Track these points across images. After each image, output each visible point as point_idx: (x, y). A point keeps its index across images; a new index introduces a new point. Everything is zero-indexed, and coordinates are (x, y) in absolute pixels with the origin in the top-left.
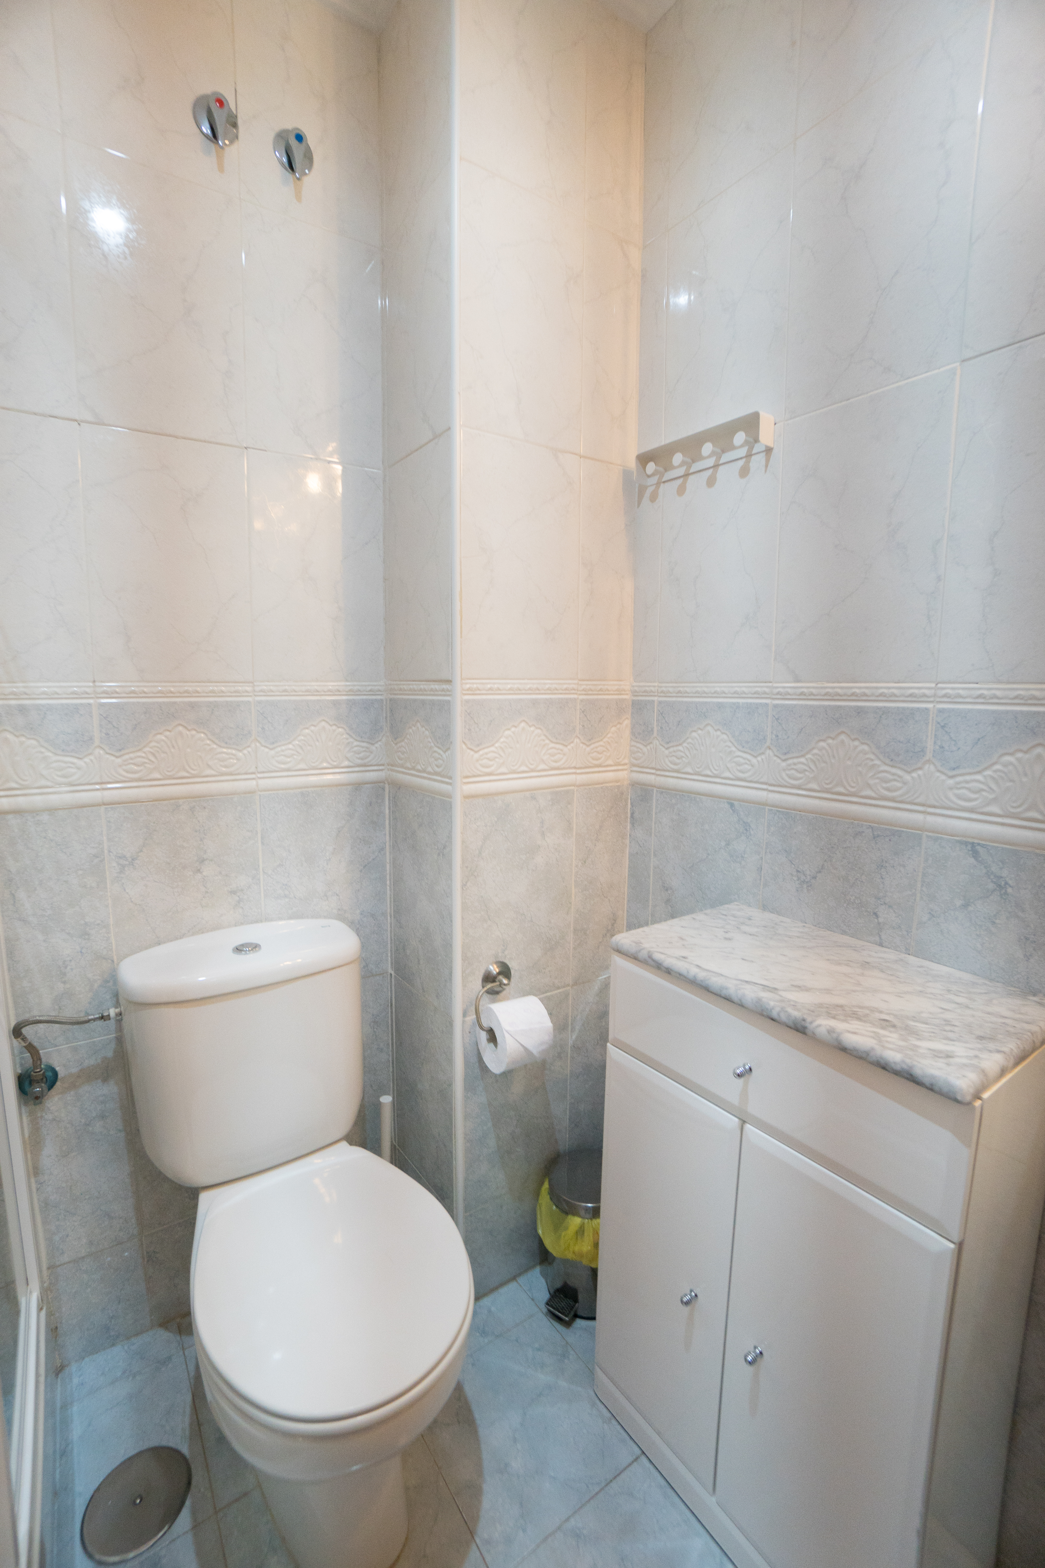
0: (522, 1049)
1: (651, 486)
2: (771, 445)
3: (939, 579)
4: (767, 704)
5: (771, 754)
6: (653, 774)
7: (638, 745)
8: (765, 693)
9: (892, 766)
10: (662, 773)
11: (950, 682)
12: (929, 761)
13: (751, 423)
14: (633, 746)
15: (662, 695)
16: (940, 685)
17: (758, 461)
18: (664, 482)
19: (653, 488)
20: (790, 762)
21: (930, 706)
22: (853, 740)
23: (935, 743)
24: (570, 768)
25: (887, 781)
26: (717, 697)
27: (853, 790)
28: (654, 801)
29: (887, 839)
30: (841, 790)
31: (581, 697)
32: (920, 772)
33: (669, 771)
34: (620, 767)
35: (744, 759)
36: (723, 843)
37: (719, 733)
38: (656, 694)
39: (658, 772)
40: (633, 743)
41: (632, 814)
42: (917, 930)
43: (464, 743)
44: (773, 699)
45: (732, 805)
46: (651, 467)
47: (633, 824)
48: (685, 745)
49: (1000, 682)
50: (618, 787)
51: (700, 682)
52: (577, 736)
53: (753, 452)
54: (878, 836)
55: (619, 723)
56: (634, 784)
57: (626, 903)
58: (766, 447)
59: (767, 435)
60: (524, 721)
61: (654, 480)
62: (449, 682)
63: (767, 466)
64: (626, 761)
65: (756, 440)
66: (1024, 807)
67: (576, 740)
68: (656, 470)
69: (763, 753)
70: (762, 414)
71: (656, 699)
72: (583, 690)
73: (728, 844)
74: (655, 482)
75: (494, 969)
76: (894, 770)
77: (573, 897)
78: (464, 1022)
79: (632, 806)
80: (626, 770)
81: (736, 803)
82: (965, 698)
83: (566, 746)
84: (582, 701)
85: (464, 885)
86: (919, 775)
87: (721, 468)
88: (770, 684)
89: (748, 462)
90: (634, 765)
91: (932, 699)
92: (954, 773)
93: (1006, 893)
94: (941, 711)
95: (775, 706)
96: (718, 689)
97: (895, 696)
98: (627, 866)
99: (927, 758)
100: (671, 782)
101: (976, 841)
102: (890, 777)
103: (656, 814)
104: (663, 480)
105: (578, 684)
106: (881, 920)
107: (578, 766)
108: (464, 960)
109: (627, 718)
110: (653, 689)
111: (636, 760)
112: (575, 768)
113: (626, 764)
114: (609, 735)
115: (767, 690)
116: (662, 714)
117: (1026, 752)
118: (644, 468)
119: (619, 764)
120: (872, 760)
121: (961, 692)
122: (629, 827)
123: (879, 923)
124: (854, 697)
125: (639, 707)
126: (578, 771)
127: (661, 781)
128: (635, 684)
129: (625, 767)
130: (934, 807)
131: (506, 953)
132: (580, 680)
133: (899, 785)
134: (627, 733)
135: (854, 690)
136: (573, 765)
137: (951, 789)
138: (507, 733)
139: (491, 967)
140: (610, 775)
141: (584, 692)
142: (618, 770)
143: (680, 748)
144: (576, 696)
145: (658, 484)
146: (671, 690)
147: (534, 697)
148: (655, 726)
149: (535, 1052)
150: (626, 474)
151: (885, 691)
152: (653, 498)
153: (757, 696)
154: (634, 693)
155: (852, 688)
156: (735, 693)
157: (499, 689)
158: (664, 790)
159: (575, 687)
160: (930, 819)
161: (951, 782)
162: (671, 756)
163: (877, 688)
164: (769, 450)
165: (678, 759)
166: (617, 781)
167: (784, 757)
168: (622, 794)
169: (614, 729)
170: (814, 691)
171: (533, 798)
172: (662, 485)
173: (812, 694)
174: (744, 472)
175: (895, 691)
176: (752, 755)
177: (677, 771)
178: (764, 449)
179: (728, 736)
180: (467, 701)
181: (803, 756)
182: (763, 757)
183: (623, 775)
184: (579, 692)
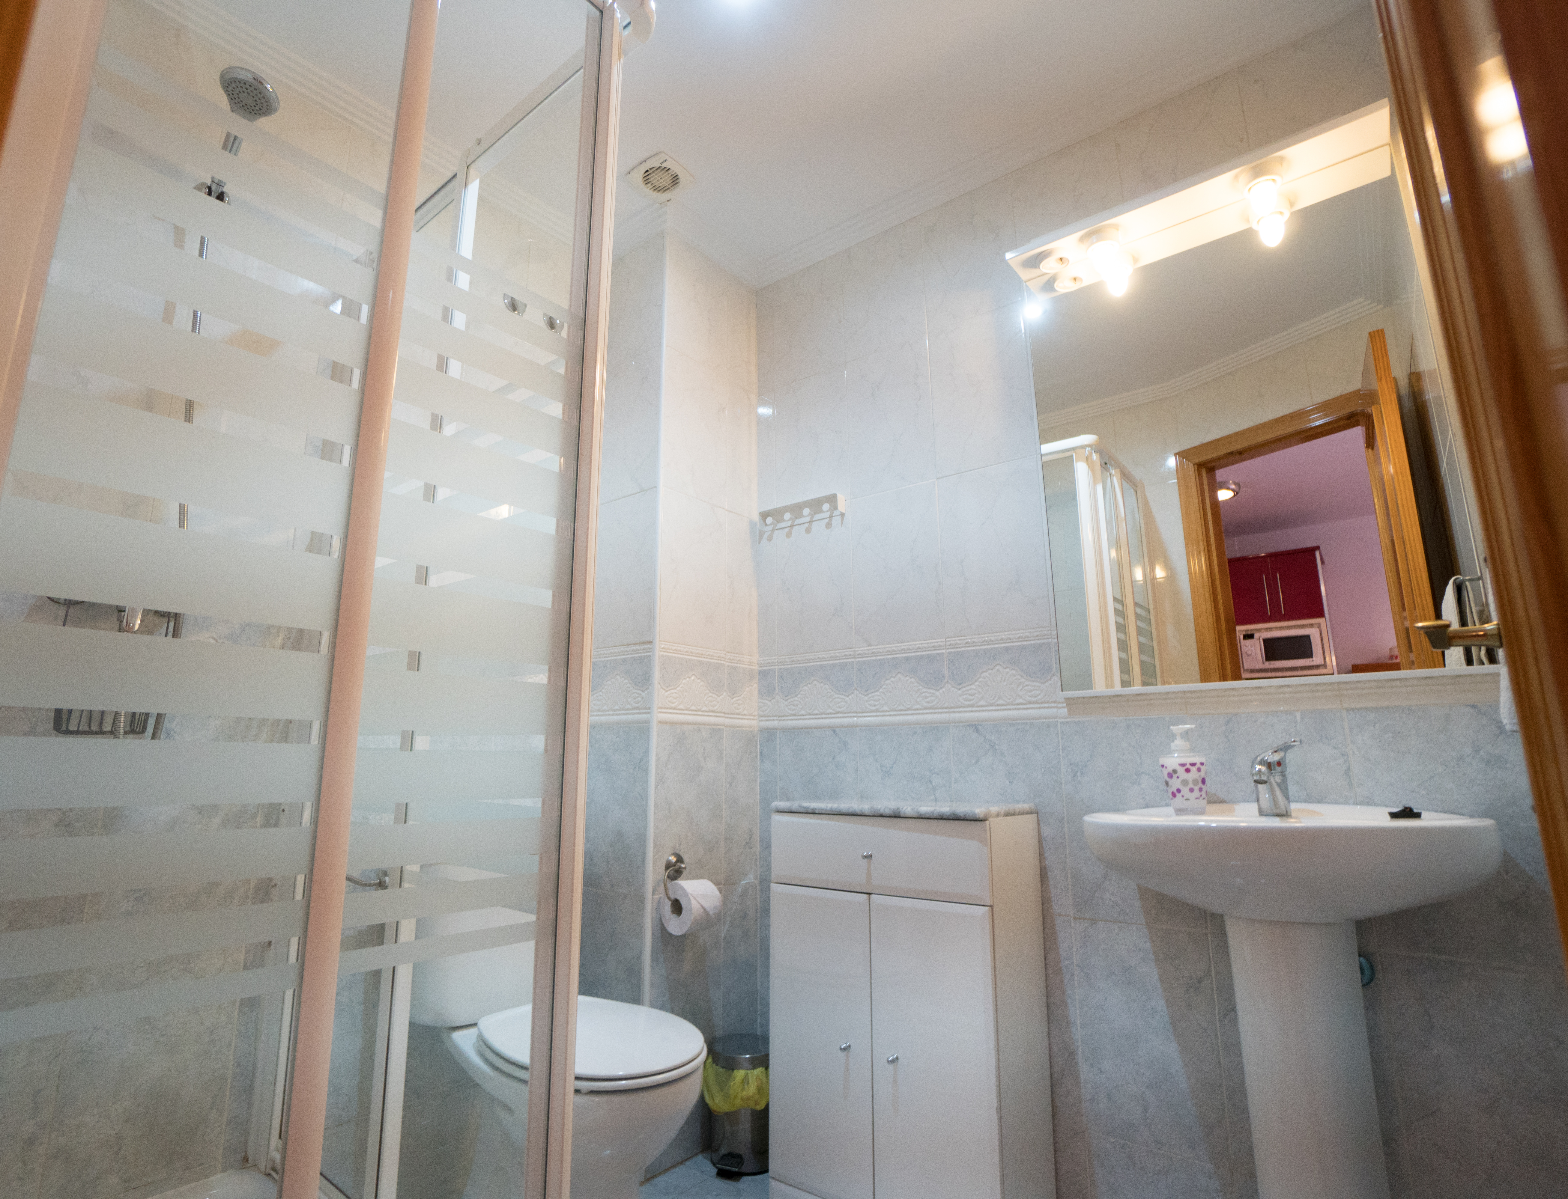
0: (701, 910)
1: (768, 531)
2: (843, 511)
3: (940, 583)
4: (853, 662)
5: (858, 692)
6: (776, 720)
7: (764, 701)
8: (850, 655)
9: (928, 688)
10: (783, 718)
11: (952, 637)
12: (947, 682)
13: (832, 499)
14: (760, 702)
15: (781, 664)
16: (947, 639)
17: (836, 520)
18: (777, 530)
19: (770, 533)
20: (870, 696)
21: (944, 651)
22: (906, 677)
23: (949, 672)
24: (721, 712)
25: (926, 698)
26: (819, 661)
27: (908, 706)
28: (778, 740)
29: (931, 733)
30: (902, 707)
31: (728, 664)
32: (944, 689)
33: (788, 716)
34: (752, 717)
35: (841, 698)
36: (830, 759)
37: (822, 684)
38: (776, 664)
39: (780, 718)
40: (760, 700)
41: (761, 753)
42: (955, 784)
43: (660, 684)
44: (856, 658)
45: (834, 731)
46: (769, 520)
47: (762, 760)
48: (799, 696)
49: (975, 635)
50: (751, 732)
51: (808, 653)
52: (725, 691)
53: (834, 515)
54: (926, 732)
55: (751, 685)
56: (762, 730)
57: (758, 822)
58: (841, 512)
59: (842, 506)
60: (694, 674)
61: (770, 528)
62: (650, 642)
63: (842, 523)
64: (756, 713)
65: (836, 508)
66: (996, 699)
67: (725, 694)
68: (772, 522)
69: (852, 693)
70: (838, 495)
71: (776, 667)
72: (729, 659)
73: (834, 759)
74: (771, 529)
75: (673, 859)
76: (930, 691)
77: (724, 810)
78: (653, 898)
79: (761, 747)
80: (756, 719)
81: (837, 729)
82: (960, 645)
83: (719, 696)
84: (728, 666)
85: (656, 788)
86: (943, 692)
87: (814, 523)
88: (854, 649)
89: (831, 521)
90: (761, 716)
91: (944, 647)
92: (961, 686)
93: (995, 749)
94: (950, 653)
95: (858, 662)
96: (820, 656)
97: (925, 648)
98: (758, 793)
99: (946, 680)
100: (790, 723)
101: (977, 723)
102: (928, 695)
103: (780, 749)
104: (776, 528)
105: (725, 654)
106: (934, 784)
107: (726, 712)
108: (655, 847)
109: (755, 683)
110: (774, 661)
111: (764, 712)
112: (724, 713)
113: (755, 716)
114: (745, 693)
115: (852, 653)
116: (781, 677)
117: (992, 669)
118: (764, 521)
119: (750, 715)
120: (917, 687)
121: (958, 642)
122: (759, 763)
123: (933, 787)
124: (903, 651)
125: (764, 674)
126: (726, 716)
127: (783, 724)
128: (760, 659)
129: (755, 718)
130: (954, 708)
131: (681, 846)
132: (727, 652)
133: (933, 698)
134: (756, 693)
135: (903, 647)
136: (723, 711)
137: (960, 696)
138: (684, 681)
139: (670, 858)
140: (746, 722)
141: (729, 661)
142: (750, 719)
143: (796, 698)
144: (724, 663)
145: (773, 530)
146: (787, 660)
147: (700, 659)
148: (777, 686)
149: (711, 912)
150: (752, 524)
151: (920, 646)
152: (770, 539)
153: (846, 657)
154: (760, 665)
155: (901, 646)
156: (831, 657)
157: (680, 651)
158: (785, 730)
159: (724, 656)
160: (953, 715)
161: (960, 692)
162: (789, 706)
163: (915, 645)
164: (843, 515)
165: (795, 706)
166: (750, 727)
167: (866, 693)
168: (754, 737)
169: (747, 689)
170: (880, 650)
171: (699, 731)
172: (775, 531)
173: (879, 652)
174: (829, 526)
175: (925, 645)
176: (845, 695)
177: (795, 715)
178: (840, 513)
179: (829, 686)
180: (662, 656)
181: (877, 691)
182: (853, 695)
183: (754, 723)
184: (726, 660)
